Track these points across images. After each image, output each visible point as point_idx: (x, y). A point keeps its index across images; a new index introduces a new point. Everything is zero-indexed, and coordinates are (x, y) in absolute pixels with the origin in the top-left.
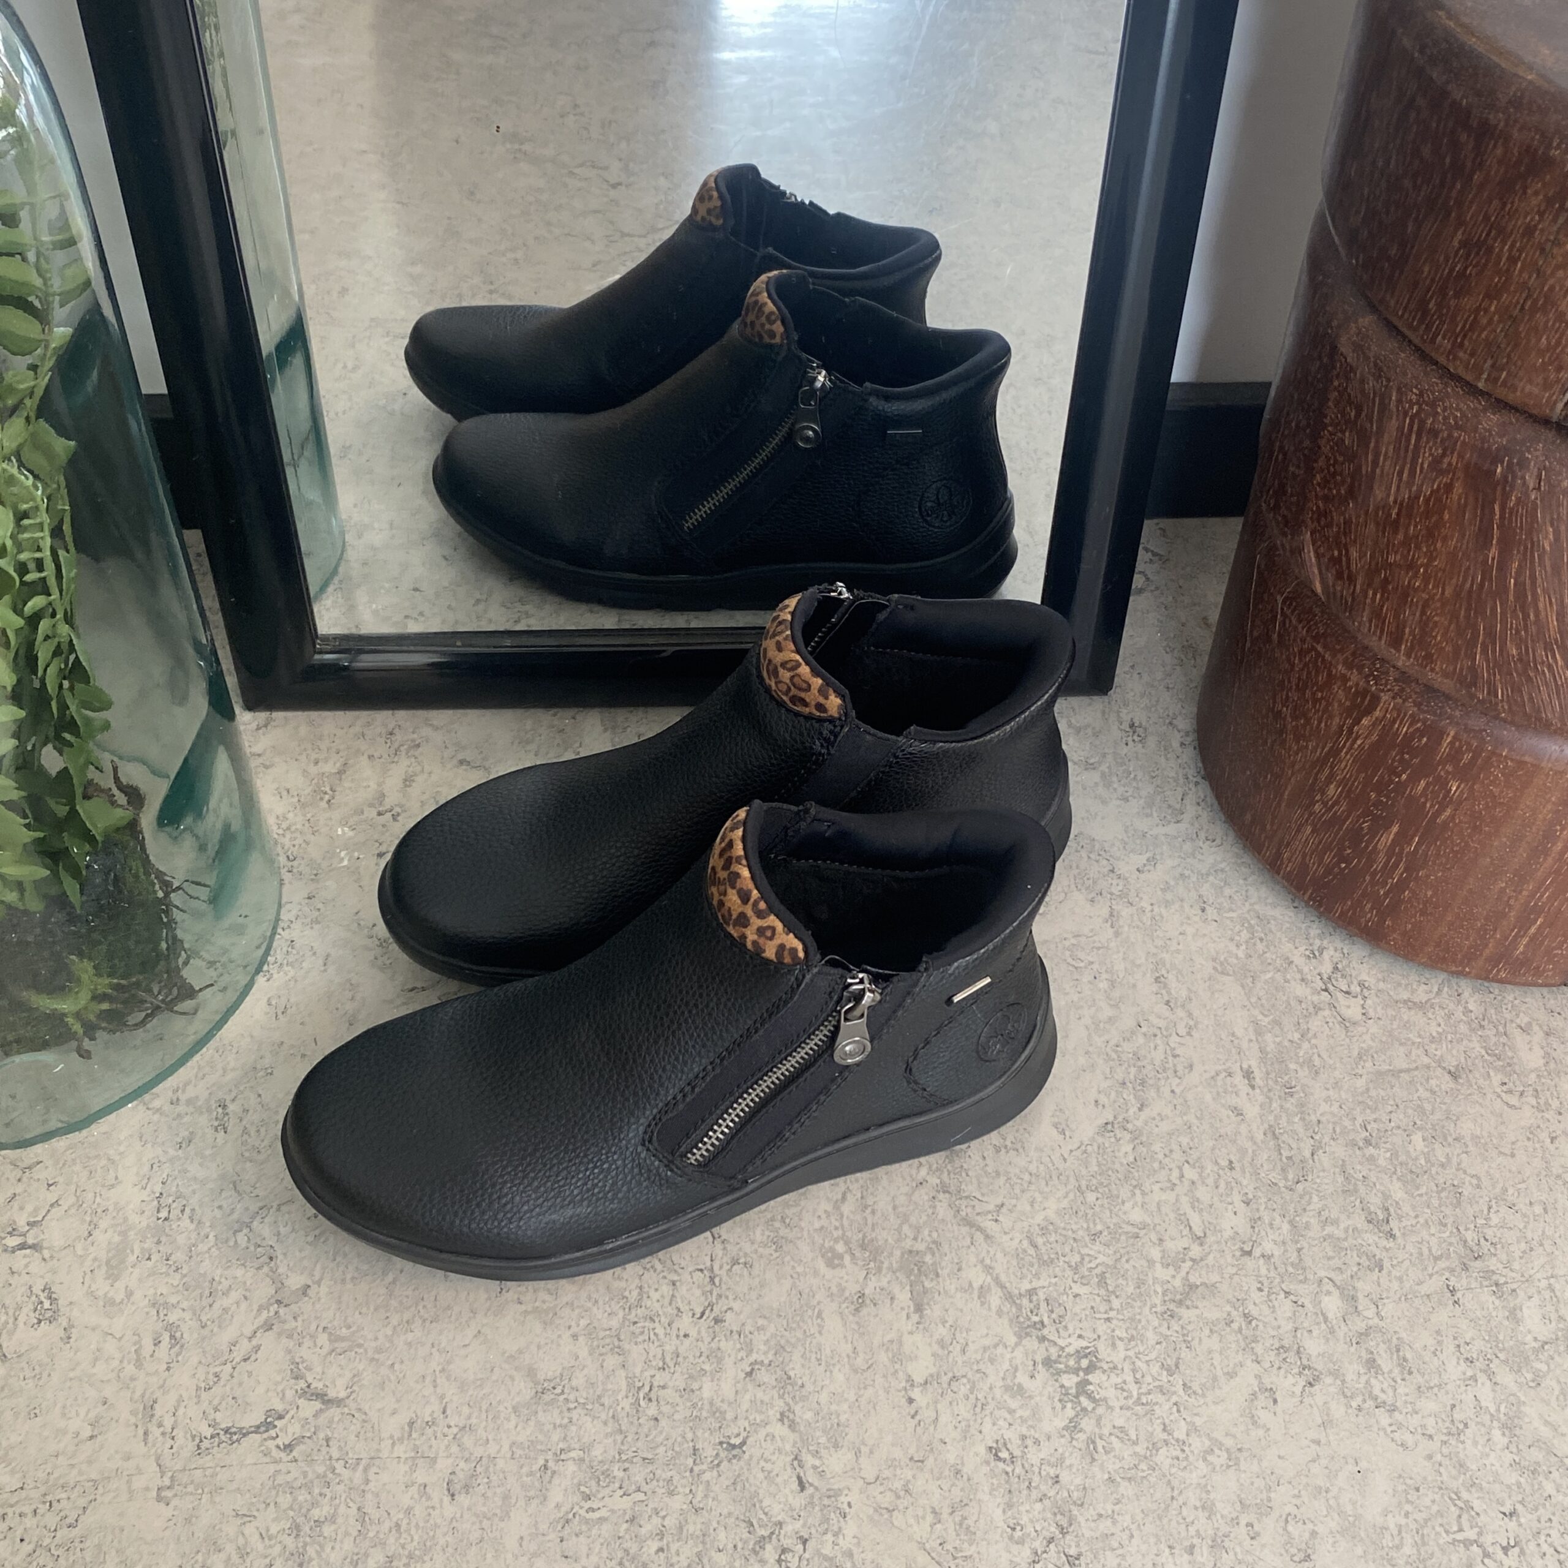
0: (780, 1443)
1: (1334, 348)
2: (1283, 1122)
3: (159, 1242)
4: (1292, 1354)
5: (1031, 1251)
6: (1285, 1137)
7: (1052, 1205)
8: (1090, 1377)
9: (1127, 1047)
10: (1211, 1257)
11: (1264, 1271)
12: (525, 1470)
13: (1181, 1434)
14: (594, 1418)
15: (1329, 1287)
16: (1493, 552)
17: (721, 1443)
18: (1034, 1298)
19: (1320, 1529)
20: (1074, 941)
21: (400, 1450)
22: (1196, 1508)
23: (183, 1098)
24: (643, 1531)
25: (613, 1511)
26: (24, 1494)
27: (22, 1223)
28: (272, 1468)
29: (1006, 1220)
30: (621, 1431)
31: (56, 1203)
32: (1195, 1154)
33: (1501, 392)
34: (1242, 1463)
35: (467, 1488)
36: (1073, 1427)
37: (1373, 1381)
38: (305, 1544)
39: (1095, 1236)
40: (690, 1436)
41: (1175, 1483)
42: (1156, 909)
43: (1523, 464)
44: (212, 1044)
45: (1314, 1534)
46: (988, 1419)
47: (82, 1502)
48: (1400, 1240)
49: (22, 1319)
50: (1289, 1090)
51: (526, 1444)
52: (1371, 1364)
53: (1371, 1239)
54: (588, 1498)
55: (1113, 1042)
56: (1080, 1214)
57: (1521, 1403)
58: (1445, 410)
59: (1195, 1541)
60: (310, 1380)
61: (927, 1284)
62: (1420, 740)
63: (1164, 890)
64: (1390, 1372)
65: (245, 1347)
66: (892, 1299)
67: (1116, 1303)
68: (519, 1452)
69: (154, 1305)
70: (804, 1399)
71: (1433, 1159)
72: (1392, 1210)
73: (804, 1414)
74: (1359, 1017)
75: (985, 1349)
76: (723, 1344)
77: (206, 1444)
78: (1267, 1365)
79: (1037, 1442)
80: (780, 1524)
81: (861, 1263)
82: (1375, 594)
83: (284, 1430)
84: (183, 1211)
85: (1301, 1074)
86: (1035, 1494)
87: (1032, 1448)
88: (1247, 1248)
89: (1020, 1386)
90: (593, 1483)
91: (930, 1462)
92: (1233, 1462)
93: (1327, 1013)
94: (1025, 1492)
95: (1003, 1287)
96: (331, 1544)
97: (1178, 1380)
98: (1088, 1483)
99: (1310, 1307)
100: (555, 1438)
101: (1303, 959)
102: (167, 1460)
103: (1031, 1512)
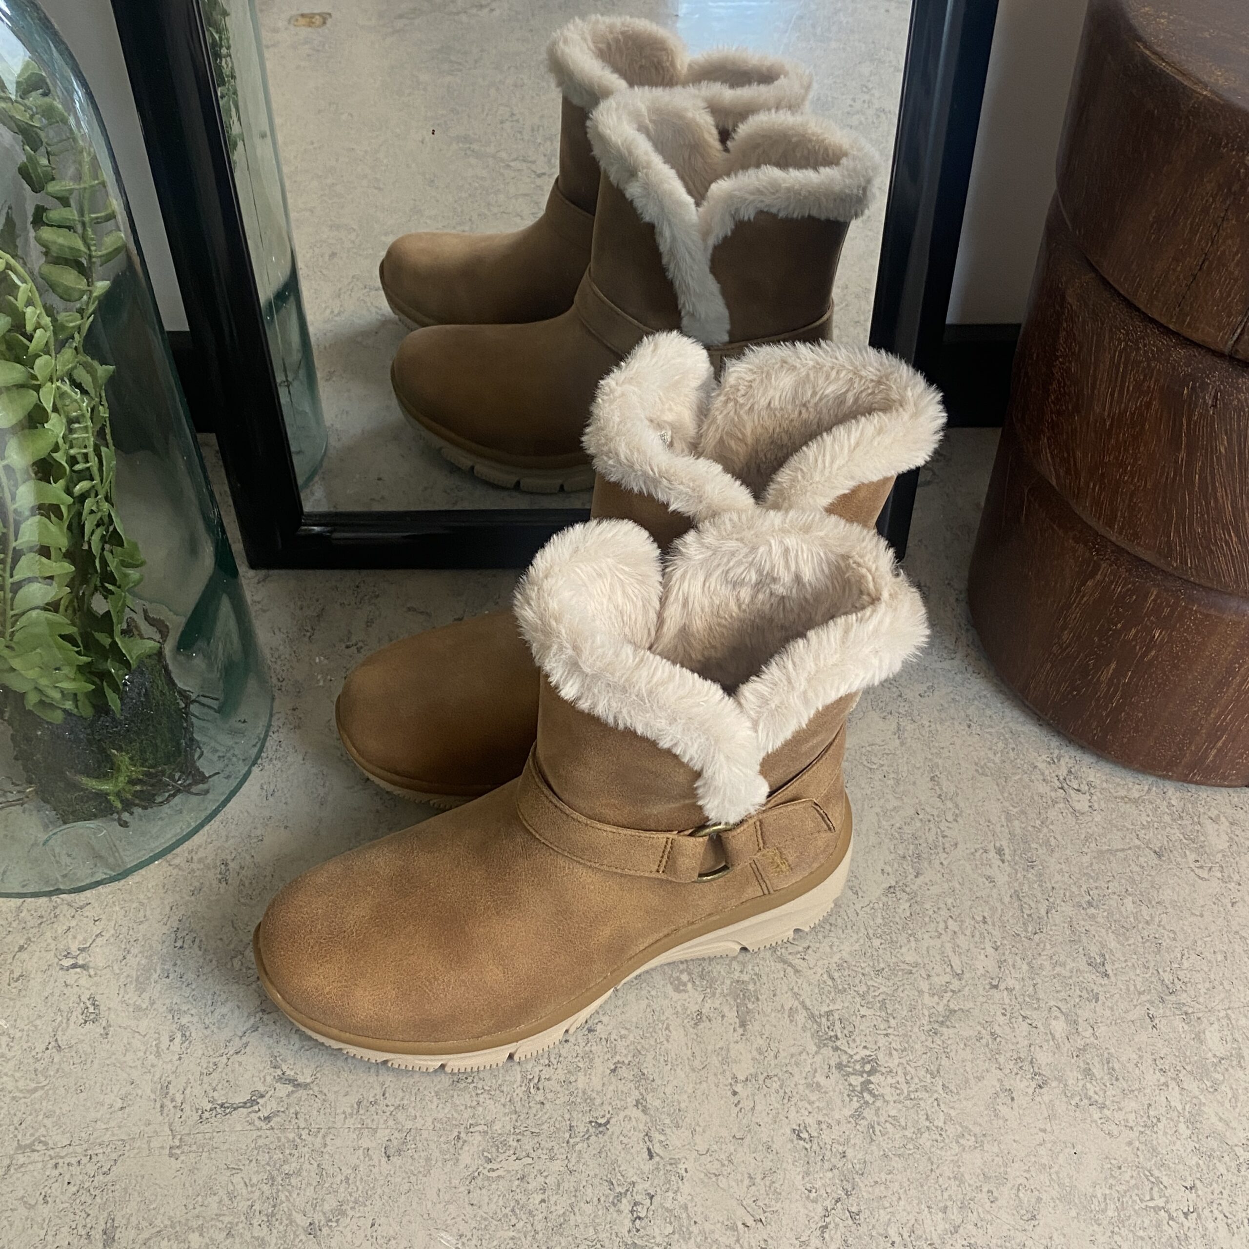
0: (634, 1123)
1: (1063, 297)
2: (1026, 888)
3: (175, 965)
4: (1027, 1063)
5: (830, 982)
6: (1026, 900)
7: (846, 948)
8: (872, 1078)
9: (906, 829)
10: (967, 989)
11: (1007, 1001)
12: (444, 1139)
13: (941, 1124)
14: (496, 1101)
15: (1057, 1013)
16: (1183, 454)
17: (591, 1122)
18: (831, 1018)
19: (1044, 1196)
20: (869, 748)
21: (350, 1122)
22: (949, 1178)
23: (195, 858)
24: (530, 1187)
25: (509, 1172)
26: (71, 1149)
27: (74, 948)
28: (255, 1134)
29: (811, 957)
30: (516, 1112)
31: (100, 935)
32: (956, 912)
33: (1187, 333)
34: (986, 1147)
35: (399, 1151)
36: (858, 1115)
37: (1088, 1085)
38: (278, 1191)
39: (879, 972)
40: (567, 1116)
41: (935, 1160)
42: (933, 726)
43: (1204, 386)
44: (219, 817)
45: (1039, 1200)
46: (793, 1109)
47: (114, 1156)
48: (1113, 979)
49: (73, 1018)
50: (1031, 864)
51: (445, 1119)
52: (1088, 1072)
53: (1090, 976)
54: (490, 1161)
55: (898, 825)
56: (868, 955)
57: (1202, 1104)
58: (1145, 346)
59: (949, 1203)
60: (284, 1068)
61: (750, 1006)
62: (1131, 597)
63: (939, 711)
64: (1102, 1078)
65: (237, 1043)
66: (723, 1016)
67: (893, 1022)
68: (438, 1125)
69: (170, 1011)
70: (654, 1090)
71: (1140, 918)
72: (1107, 956)
73: (654, 1102)
74: (1087, 809)
75: (792, 1056)
76: (593, 1049)
77: (206, 1115)
78: (1007, 1071)
79: (830, 1126)
80: (634, 1183)
81: (699, 989)
82: (1095, 486)
83: (265, 1105)
84: (193, 942)
85: (1040, 851)
86: (827, 1165)
87: (826, 1132)
88: (995, 983)
89: (818, 1084)
90: (494, 1150)
91: (748, 1140)
92: (979, 1145)
93: (1062, 805)
94: (819, 1163)
95: (807, 1009)
96: (296, 1192)
97: (939, 1082)
98: (868, 1158)
99: (1041, 1028)
100: (466, 1115)
101: (1045, 764)
102: (177, 1127)
103: (823, 1179)
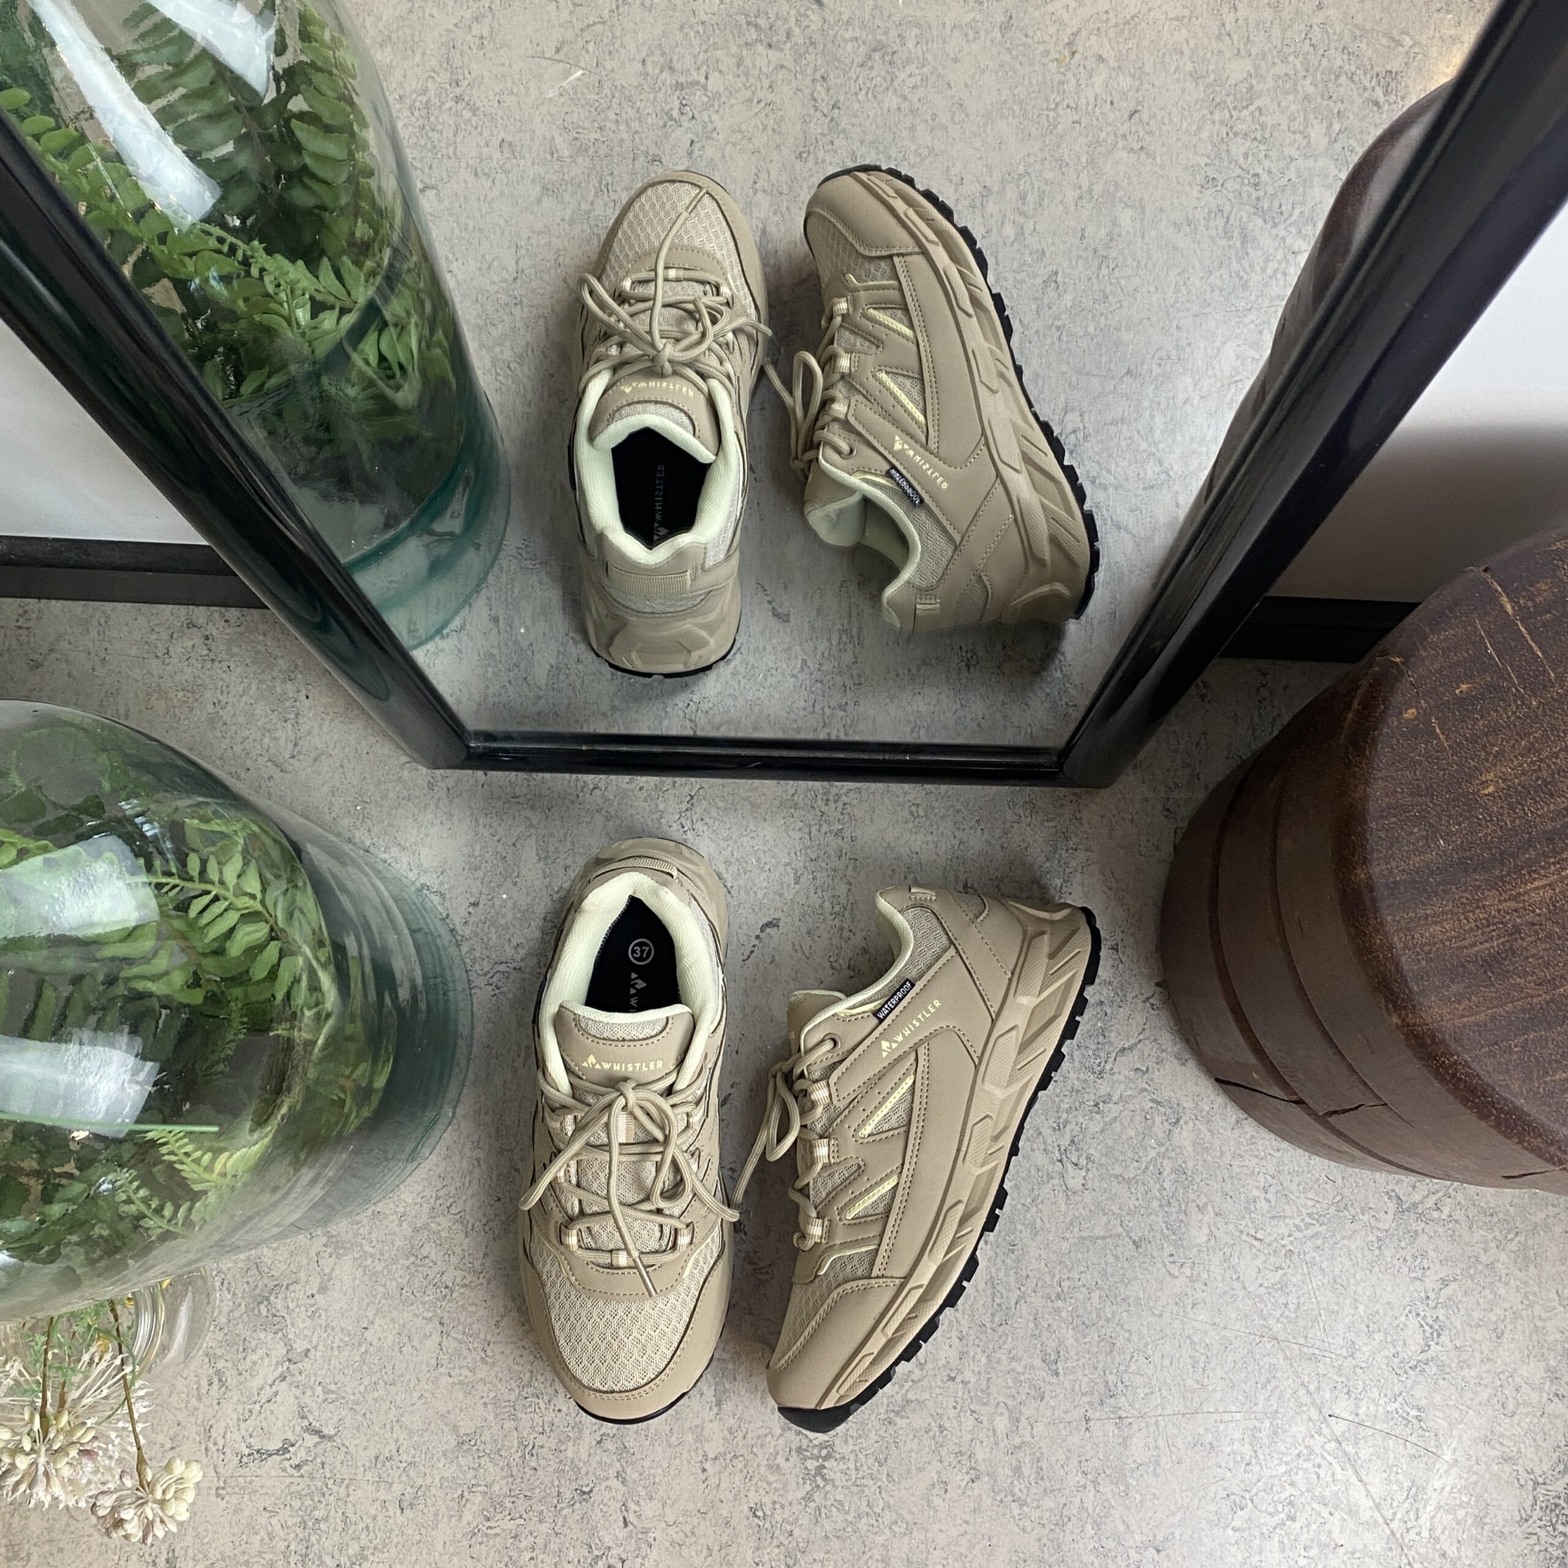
0: (614, 1493)
2: (1001, 1274)
4: (965, 1457)
6: (999, 1288)
8: (826, 1463)
10: (926, 1380)
12: (449, 1496)
13: (878, 1511)
14: (495, 1464)
15: (1002, 1409)
17: (576, 1490)
21: (369, 1475)
24: (522, 1545)
25: (504, 1530)
28: (288, 1480)
30: (512, 1476)
34: (915, 1534)
35: (411, 1505)
36: (808, 1498)
37: (1016, 1482)
40: (556, 1483)
41: (868, 1542)
46: (753, 1489)
48: (1061, 1378)
50: (1012, 1248)
51: (450, 1479)
52: (1017, 1470)
53: (1043, 1373)
54: (488, 1520)
57: (1111, 1507)
60: (311, 1420)
64: (1029, 1477)
65: (268, 1392)
68: (445, 1484)
69: (206, 1356)
70: (633, 1463)
71: (1102, 1314)
72: (1062, 1353)
73: (632, 1474)
74: (1079, 1187)
75: (759, 1437)
77: (245, 1460)
78: (946, 1464)
79: (782, 1507)
80: (609, 1548)
83: (295, 1454)
85: (1024, 1234)
86: (775, 1542)
87: (779, 1510)
88: (953, 1374)
89: (778, 1466)
90: (492, 1510)
91: (710, 1515)
92: (908, 1532)
93: (1056, 1182)
94: (769, 1540)
96: (325, 1536)
97: (885, 1470)
98: (812, 1537)
99: (985, 1423)
100: (469, 1476)
101: (1050, 1131)
102: (221, 1470)
103: (771, 1553)
